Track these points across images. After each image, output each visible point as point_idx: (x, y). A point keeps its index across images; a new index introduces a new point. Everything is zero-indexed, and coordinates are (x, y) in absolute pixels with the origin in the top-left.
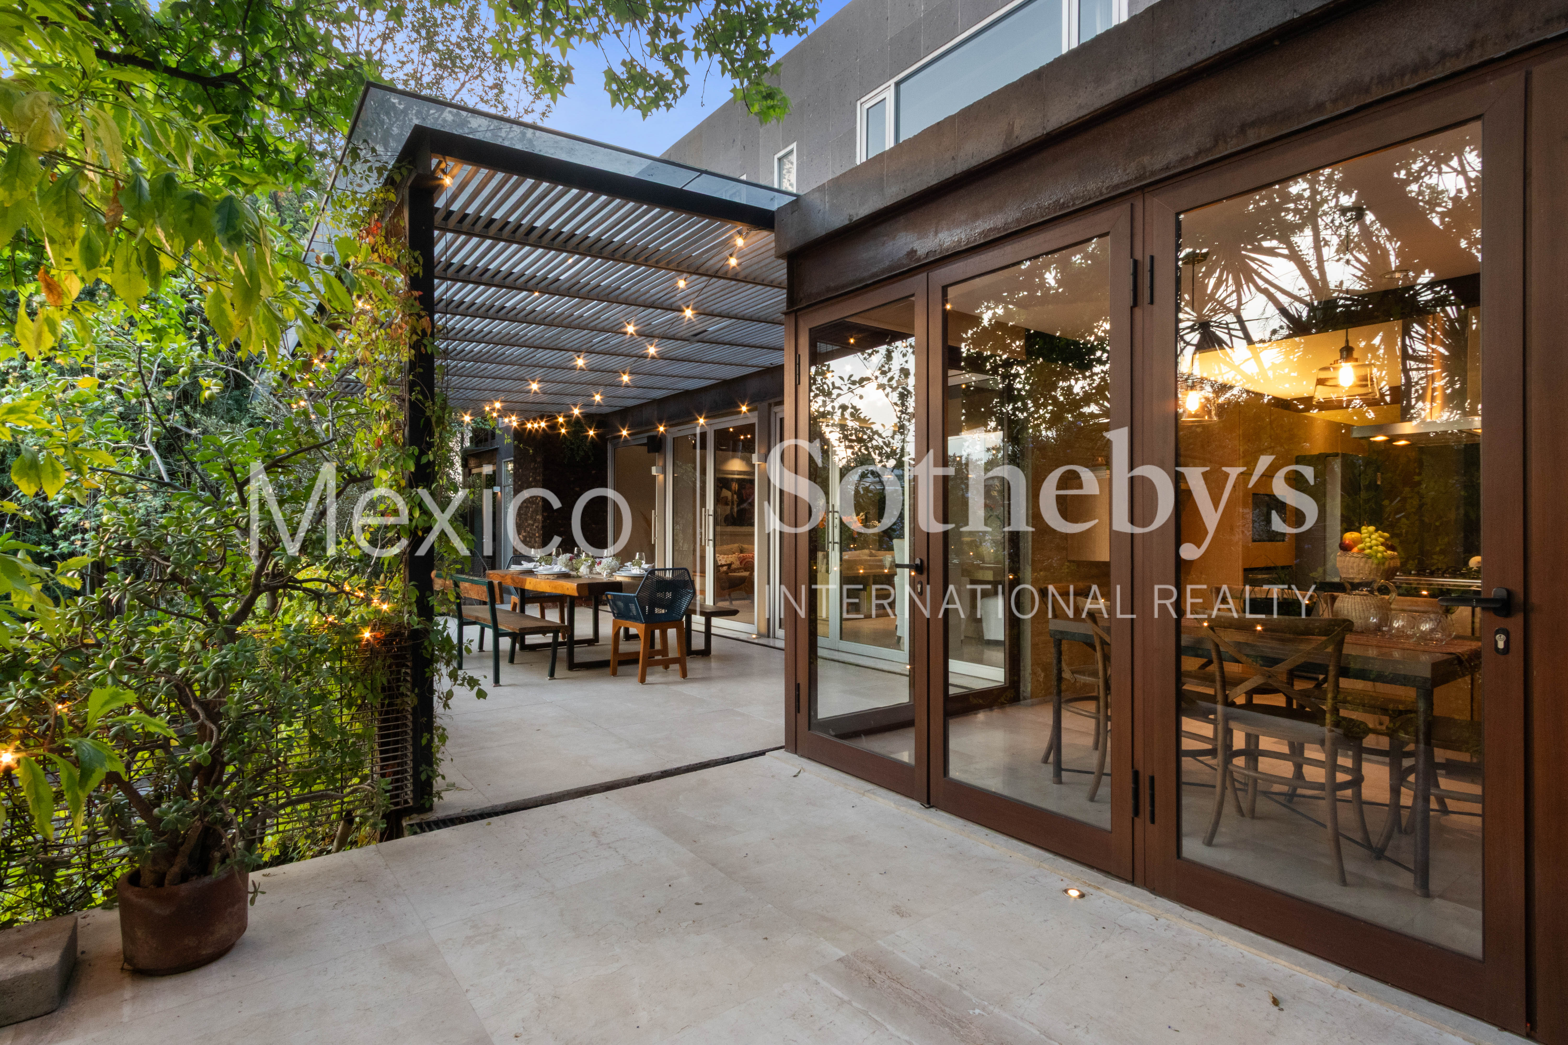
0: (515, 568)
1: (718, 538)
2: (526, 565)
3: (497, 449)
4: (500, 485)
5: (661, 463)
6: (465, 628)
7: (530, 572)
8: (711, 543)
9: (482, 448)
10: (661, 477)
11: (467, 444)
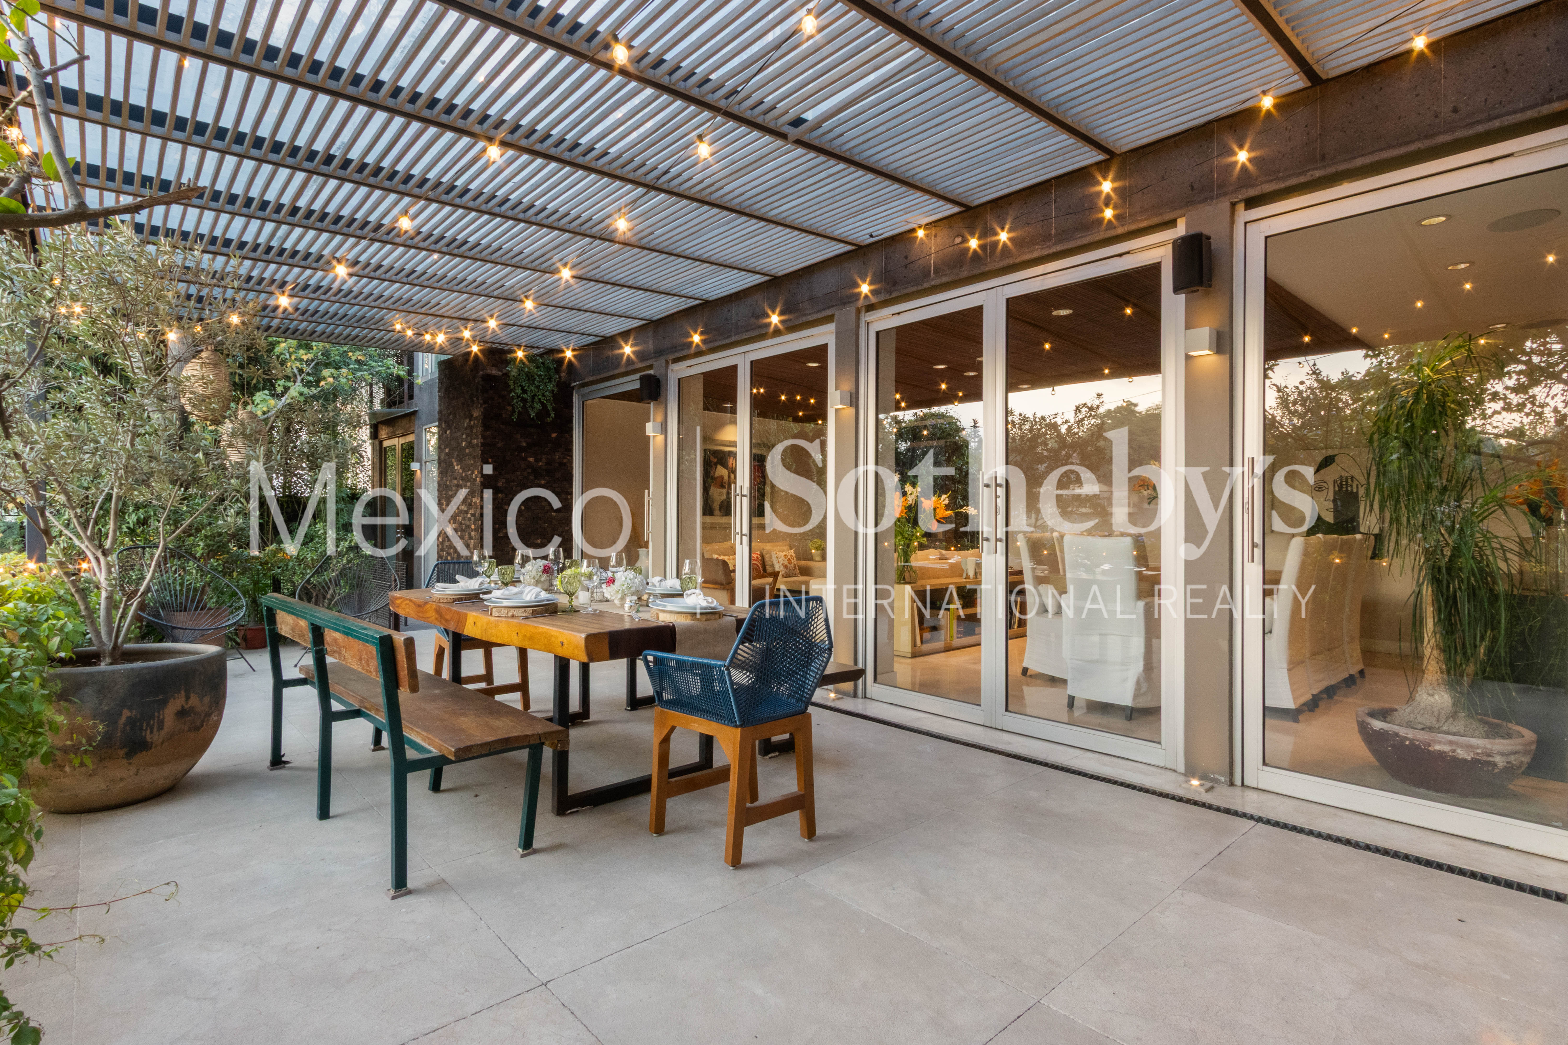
0: (443, 590)
1: (754, 532)
2: (465, 584)
3: (415, 413)
4: (420, 460)
5: (660, 418)
6: (335, 725)
7: (474, 598)
8: (746, 540)
9: (398, 411)
10: (660, 438)
11: (377, 407)
